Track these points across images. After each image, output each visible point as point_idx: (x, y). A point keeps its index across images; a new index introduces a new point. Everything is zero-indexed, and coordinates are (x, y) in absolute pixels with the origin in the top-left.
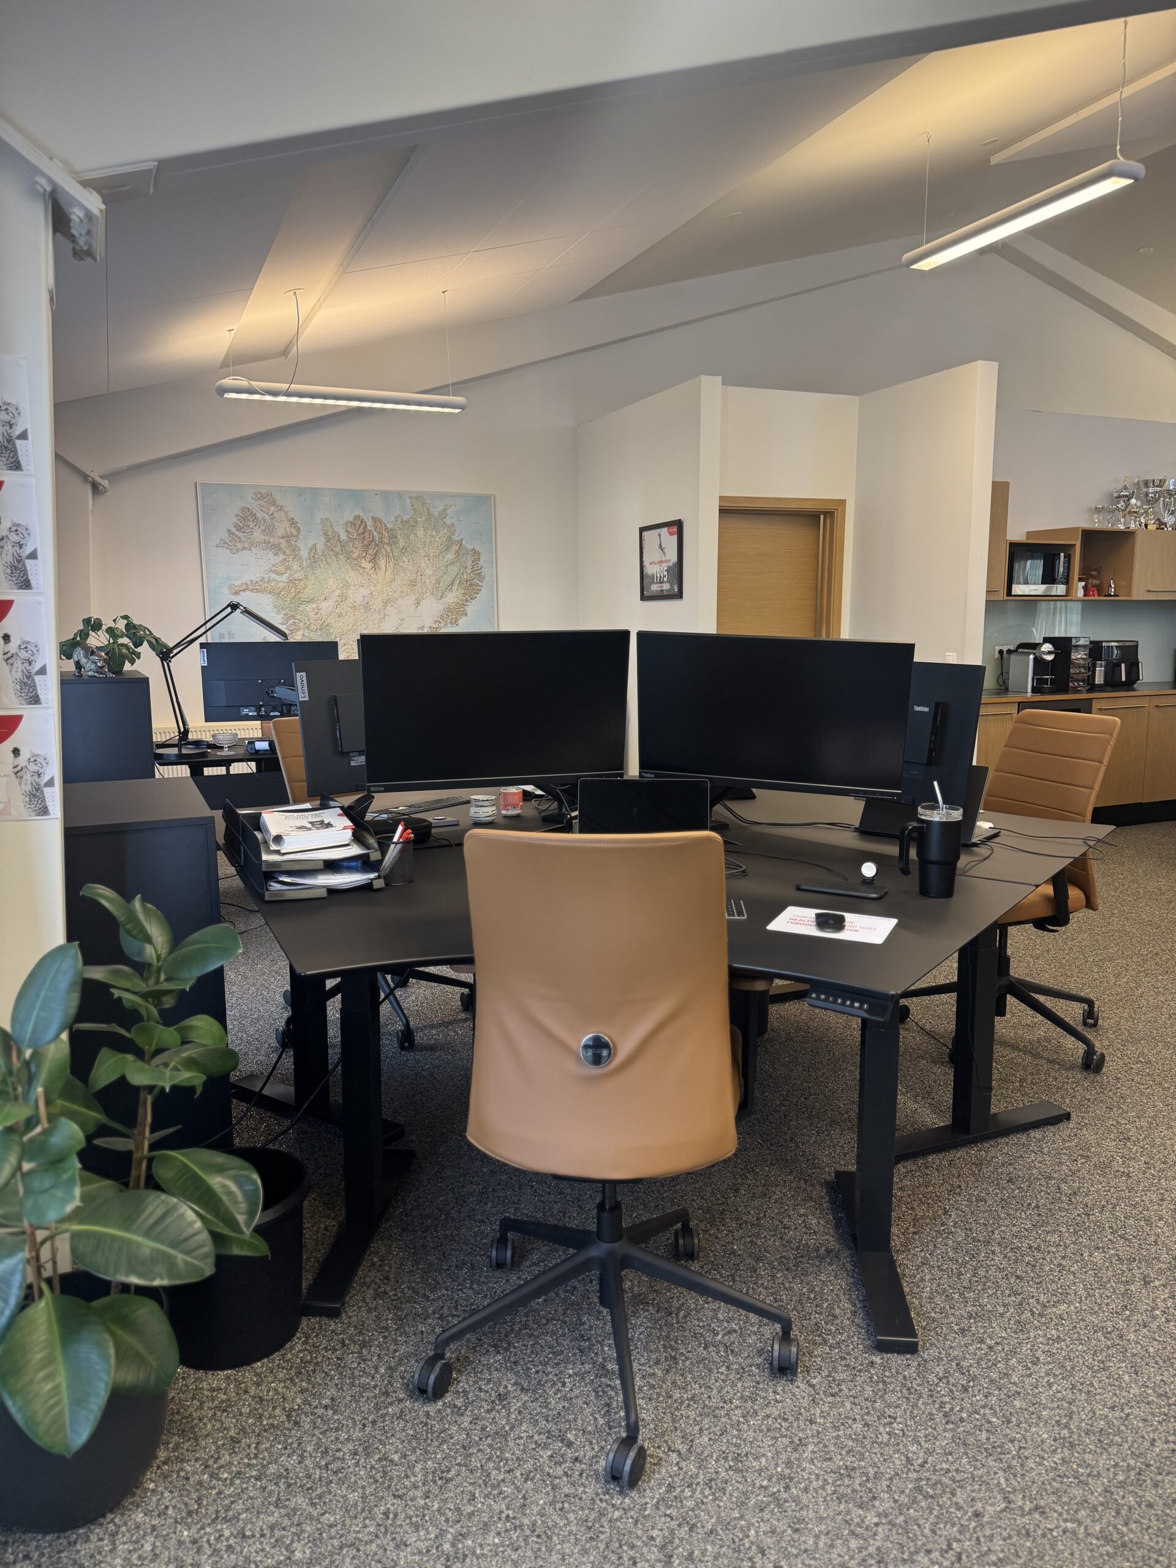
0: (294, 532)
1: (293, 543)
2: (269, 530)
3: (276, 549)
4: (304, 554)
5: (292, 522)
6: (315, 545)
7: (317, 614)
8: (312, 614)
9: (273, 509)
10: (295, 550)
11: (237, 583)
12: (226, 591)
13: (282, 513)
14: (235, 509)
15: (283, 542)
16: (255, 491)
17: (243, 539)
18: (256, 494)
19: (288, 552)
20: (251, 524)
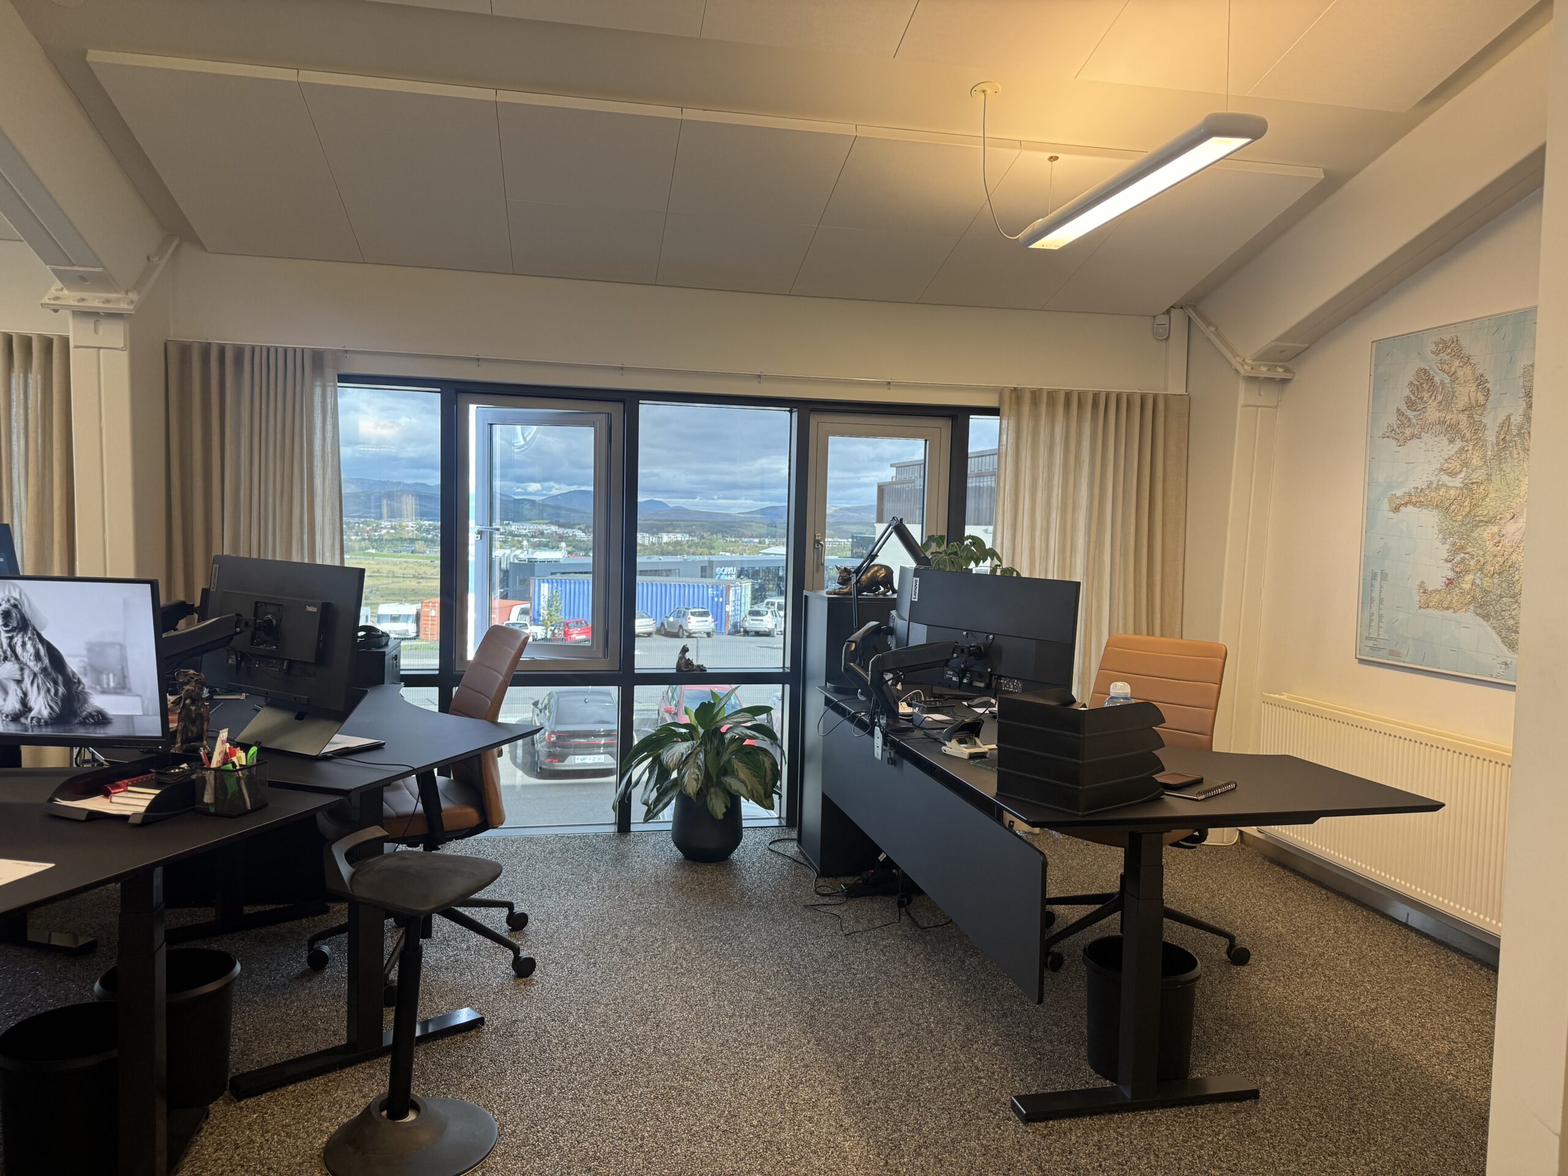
0: (1481, 398)
1: (1477, 418)
2: (1446, 404)
3: (1452, 431)
4: (1490, 436)
5: (1481, 382)
6: (1509, 417)
7: (1496, 545)
8: (1489, 545)
9: (1457, 363)
10: (1478, 428)
11: (1399, 493)
12: (1385, 505)
13: (1468, 370)
14: (1409, 374)
15: (1463, 417)
16: (1436, 339)
17: (1414, 421)
18: (1437, 344)
19: (1468, 435)
20: (1426, 395)
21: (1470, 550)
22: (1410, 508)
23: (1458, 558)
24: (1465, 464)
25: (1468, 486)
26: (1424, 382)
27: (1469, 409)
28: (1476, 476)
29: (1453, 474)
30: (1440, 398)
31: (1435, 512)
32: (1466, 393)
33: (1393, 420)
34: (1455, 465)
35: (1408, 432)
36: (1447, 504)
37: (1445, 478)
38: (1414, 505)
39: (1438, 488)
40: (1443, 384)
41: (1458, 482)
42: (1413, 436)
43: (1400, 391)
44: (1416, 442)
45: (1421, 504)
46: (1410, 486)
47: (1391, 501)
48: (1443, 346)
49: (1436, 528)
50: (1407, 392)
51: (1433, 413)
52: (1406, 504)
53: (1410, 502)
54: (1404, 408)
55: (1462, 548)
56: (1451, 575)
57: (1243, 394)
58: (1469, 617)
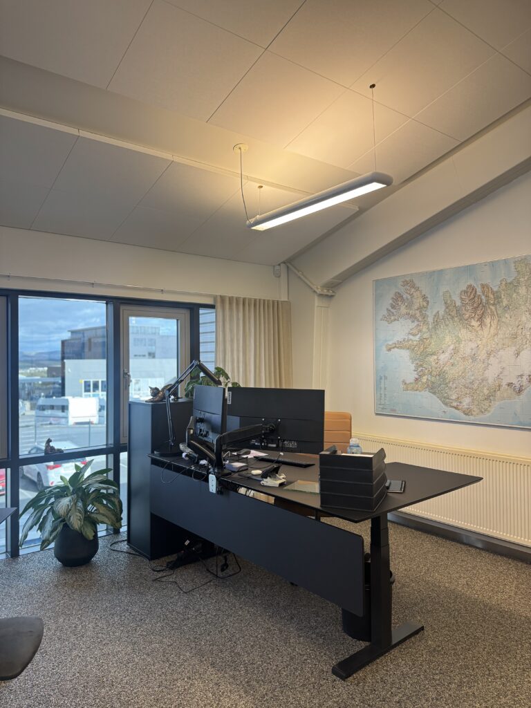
0: (425, 304)
1: (424, 312)
2: (409, 306)
3: (413, 318)
4: (430, 320)
5: (424, 298)
6: (438, 312)
7: (437, 363)
8: (433, 364)
9: (413, 290)
10: (424, 317)
11: (390, 343)
12: (384, 348)
13: (418, 293)
14: (392, 295)
15: (418, 312)
16: (403, 280)
17: (395, 313)
18: (404, 282)
19: (420, 319)
20: (400, 303)
21: (425, 366)
22: (396, 349)
23: (420, 369)
24: (420, 331)
25: (422, 340)
26: (398, 297)
27: (420, 309)
28: (425, 336)
29: (414, 335)
30: (406, 304)
31: (408, 351)
32: (418, 302)
33: (385, 313)
34: (415, 331)
35: (392, 318)
36: (413, 347)
37: (411, 337)
38: (398, 348)
39: (408, 341)
40: (407, 299)
41: (417, 338)
42: (395, 320)
43: (387, 302)
44: (396, 322)
45: (401, 348)
46: (396, 339)
47: (386, 346)
48: (406, 283)
49: (409, 357)
50: (391, 301)
51: (403, 310)
52: (394, 348)
53: (395, 347)
54: (390, 308)
55: (421, 366)
56: (417, 376)
57: (317, 302)
58: (427, 393)
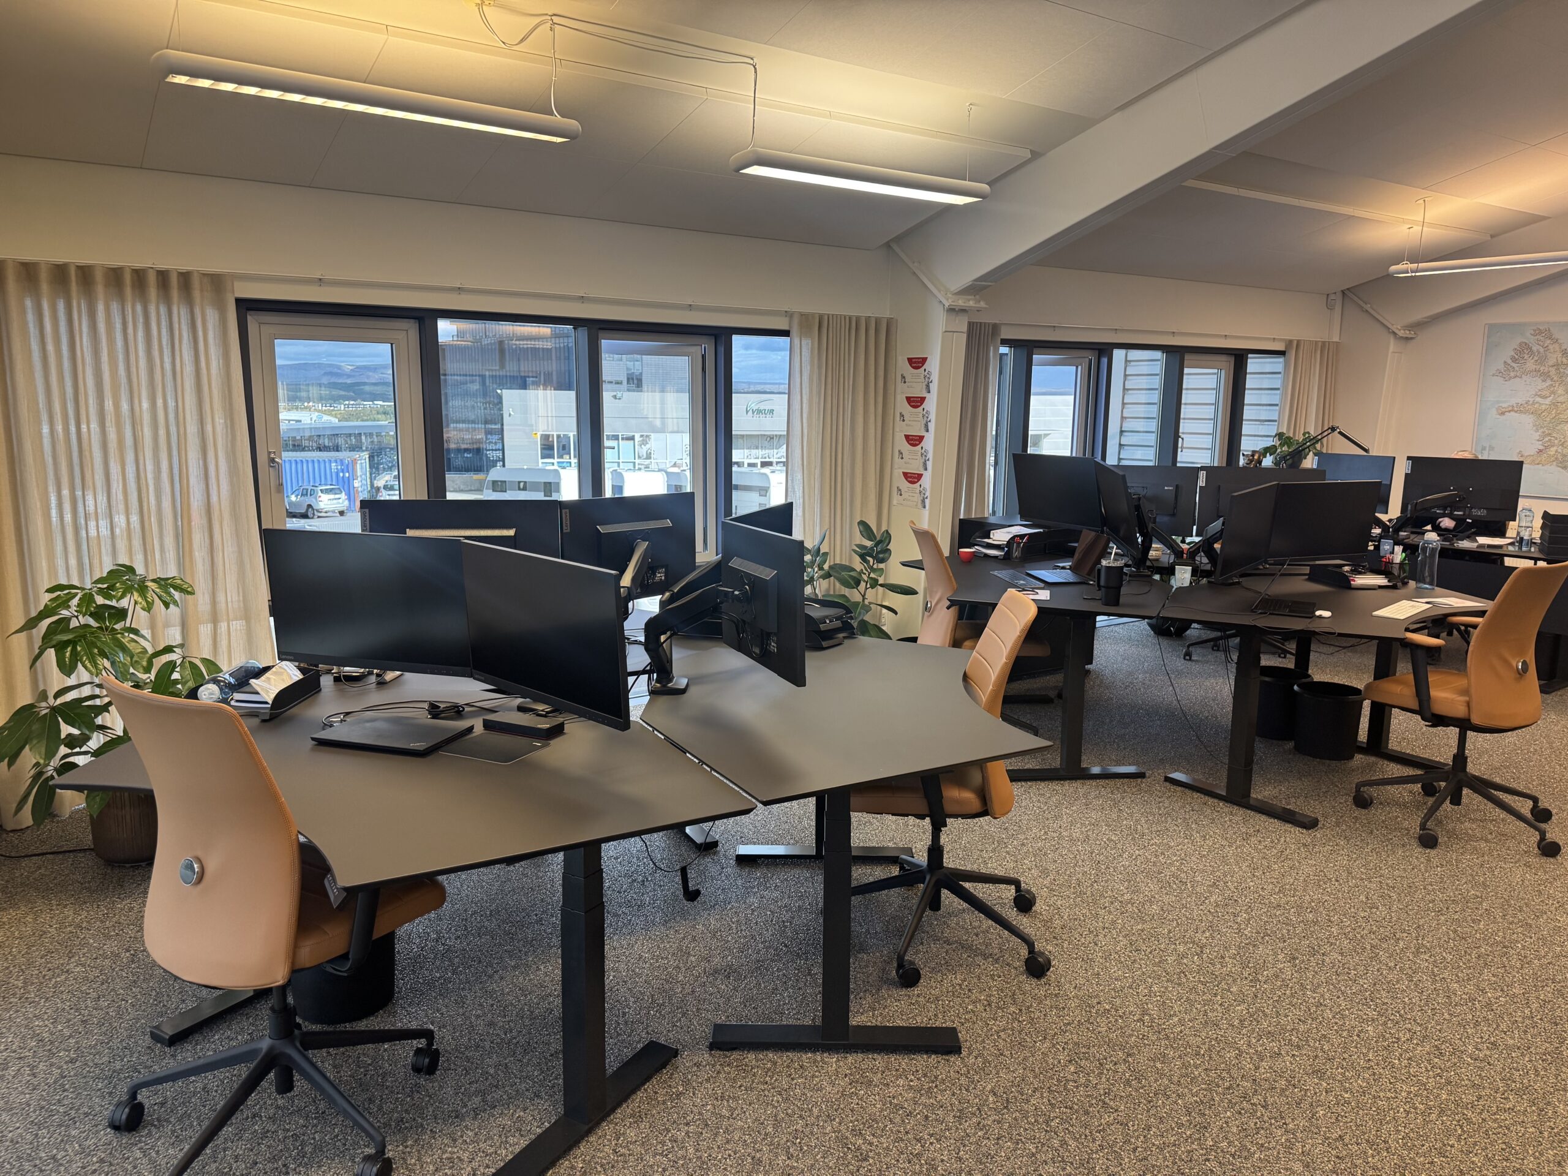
1: (1562, 370)
3: (1545, 376)
9: (1549, 342)
11: (1504, 405)
12: (1494, 411)
13: (1556, 346)
14: (1515, 343)
15: (1553, 370)
16: (1535, 328)
17: (1517, 369)
18: (1534, 330)
19: (1555, 378)
20: (1526, 357)
22: (1512, 413)
23: (1547, 439)
24: (1553, 392)
25: (1555, 404)
26: (1524, 349)
27: (1557, 365)
28: (1559, 399)
29: (1545, 397)
30: (1536, 358)
32: (1555, 357)
33: (1501, 367)
34: (1546, 393)
35: (1512, 374)
36: (1540, 412)
38: (1516, 412)
39: (1534, 404)
40: (1539, 352)
41: (1548, 401)
42: (1516, 377)
43: (1507, 352)
44: (1518, 379)
45: (1521, 412)
46: (1513, 401)
47: (1497, 409)
48: (1538, 332)
49: (1531, 425)
50: (1513, 353)
51: (1530, 365)
52: (1510, 411)
53: (1512, 410)
54: (1509, 361)
55: (1549, 434)
56: (1541, 447)
57: (1393, 345)
58: (1553, 468)
